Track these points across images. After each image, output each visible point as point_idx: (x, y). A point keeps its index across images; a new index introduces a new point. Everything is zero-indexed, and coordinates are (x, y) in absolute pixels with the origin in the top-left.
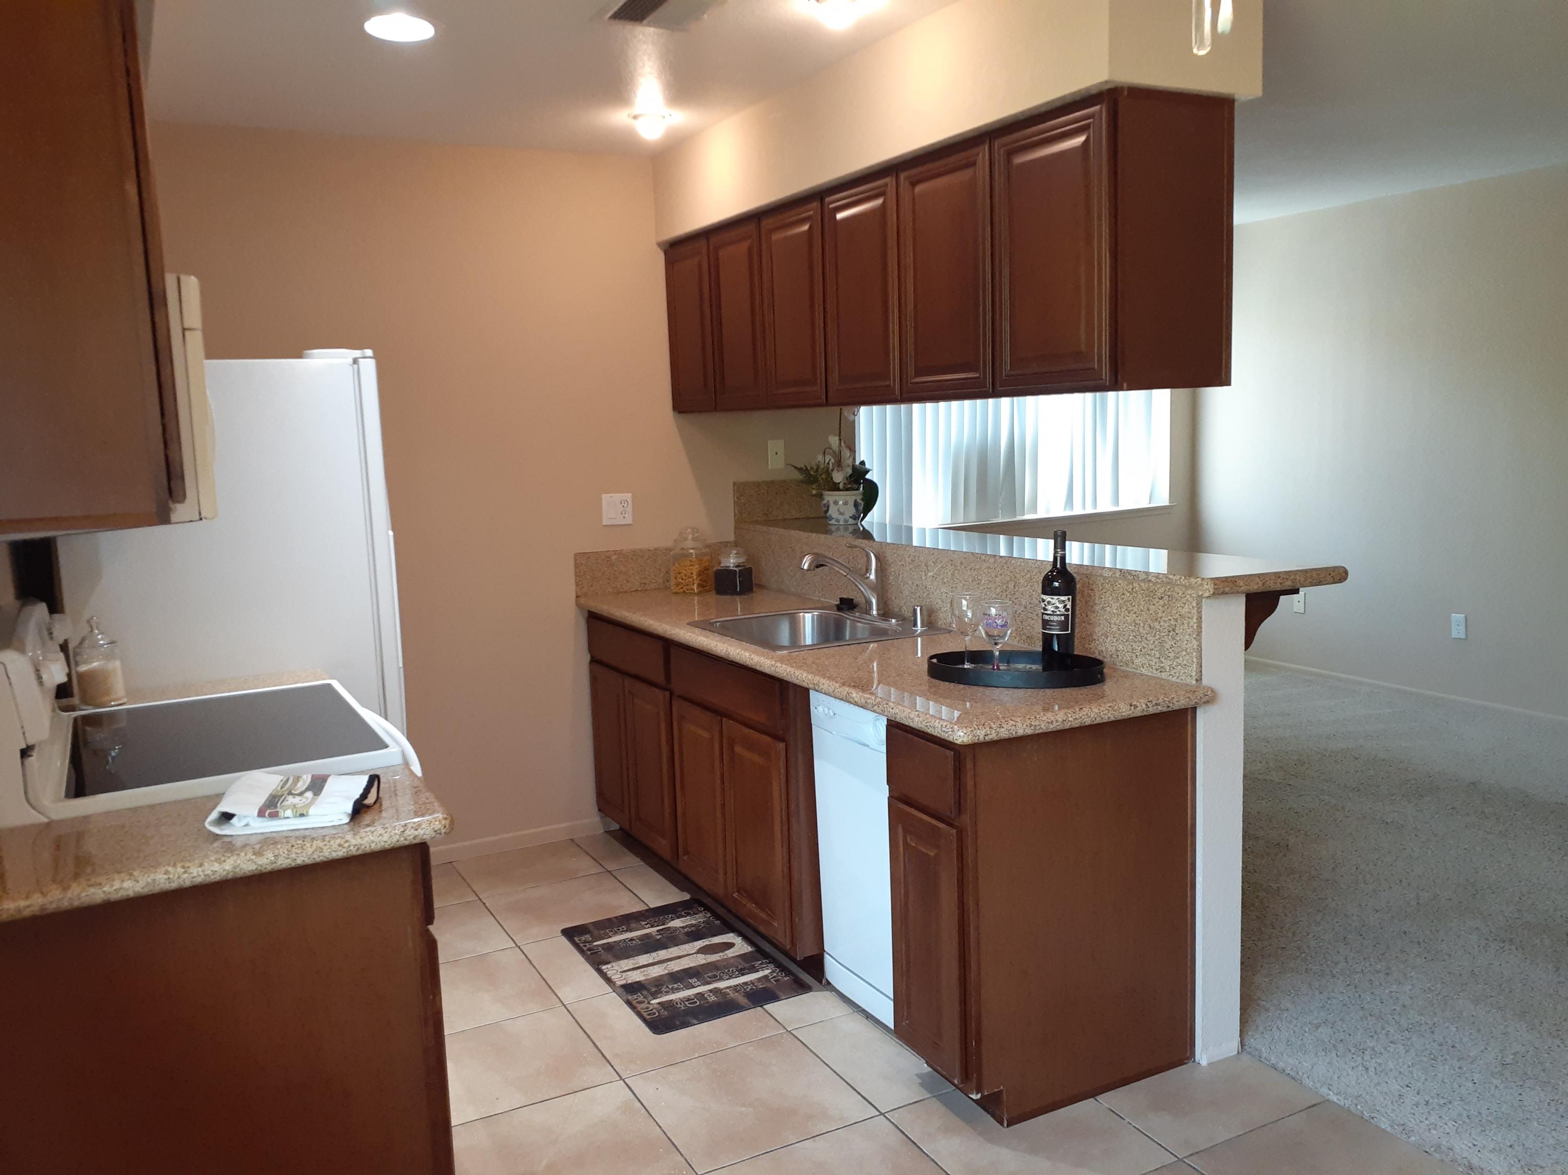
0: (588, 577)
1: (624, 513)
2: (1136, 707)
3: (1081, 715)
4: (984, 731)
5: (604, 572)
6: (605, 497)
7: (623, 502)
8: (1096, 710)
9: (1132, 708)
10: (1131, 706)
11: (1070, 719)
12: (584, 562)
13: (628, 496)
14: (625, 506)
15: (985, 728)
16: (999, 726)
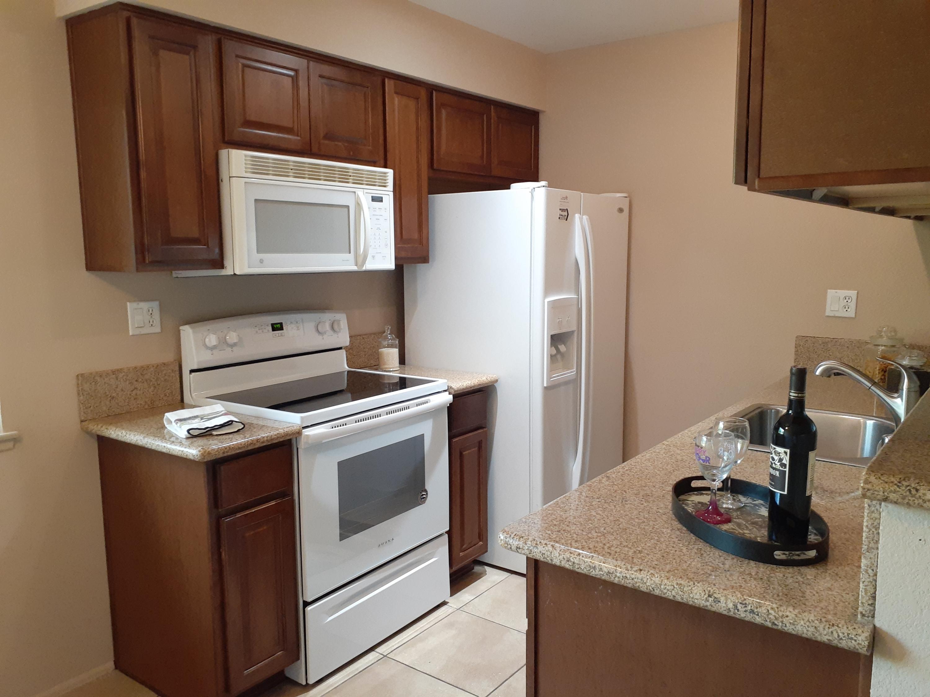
0: (804, 356)
1: (847, 307)
2: (717, 601)
3: (633, 576)
4: (517, 543)
5: (819, 355)
6: (831, 293)
7: (847, 298)
8: (657, 580)
9: (711, 599)
10: (710, 596)
11: (618, 575)
12: (802, 344)
13: (853, 293)
14: (849, 302)
15: (519, 541)
16: (534, 545)
